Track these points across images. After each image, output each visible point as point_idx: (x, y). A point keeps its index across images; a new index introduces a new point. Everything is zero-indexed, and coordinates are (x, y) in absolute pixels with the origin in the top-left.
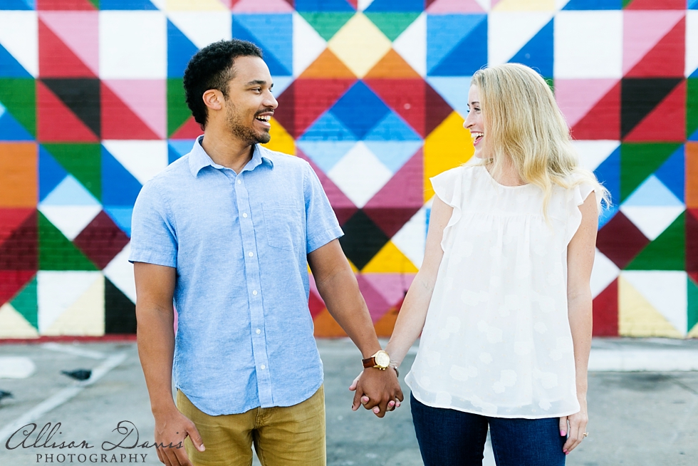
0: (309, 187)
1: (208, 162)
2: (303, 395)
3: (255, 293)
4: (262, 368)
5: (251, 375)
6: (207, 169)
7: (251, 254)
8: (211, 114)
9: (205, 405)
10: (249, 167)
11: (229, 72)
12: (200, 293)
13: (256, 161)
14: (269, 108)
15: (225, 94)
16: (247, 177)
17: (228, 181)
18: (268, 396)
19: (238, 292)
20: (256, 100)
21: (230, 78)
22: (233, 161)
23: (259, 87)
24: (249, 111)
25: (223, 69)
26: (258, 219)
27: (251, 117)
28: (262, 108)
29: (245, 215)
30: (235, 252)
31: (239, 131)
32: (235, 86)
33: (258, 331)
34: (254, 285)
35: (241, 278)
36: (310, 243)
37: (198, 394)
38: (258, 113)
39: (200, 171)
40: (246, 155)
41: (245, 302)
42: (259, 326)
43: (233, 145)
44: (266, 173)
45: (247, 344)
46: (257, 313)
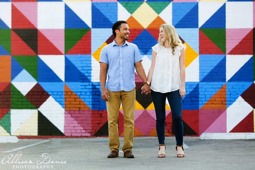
0: (135, 50)
1: (115, 44)
2: (130, 90)
3: (121, 69)
4: (121, 83)
5: (119, 84)
6: (115, 45)
7: (121, 62)
8: (117, 34)
9: (110, 90)
10: (123, 45)
11: (120, 26)
12: (111, 68)
13: (125, 44)
14: (128, 33)
15: (119, 30)
16: (123, 47)
17: (119, 48)
18: (122, 89)
19: (118, 69)
20: (125, 32)
21: (120, 27)
22: (120, 44)
23: (126, 29)
24: (124, 33)
25: (119, 26)
26: (123, 55)
27: (124, 35)
28: (126, 33)
29: (121, 54)
30: (118, 61)
31: (122, 37)
32: (121, 29)
33: (121, 76)
34: (121, 67)
35: (119, 66)
36: (135, 61)
37: (109, 87)
38: (125, 34)
39: (114, 46)
40: (123, 43)
41: (119, 71)
42: (121, 75)
43: (121, 40)
44: (126, 47)
45: (119, 79)
46: (121, 73)
